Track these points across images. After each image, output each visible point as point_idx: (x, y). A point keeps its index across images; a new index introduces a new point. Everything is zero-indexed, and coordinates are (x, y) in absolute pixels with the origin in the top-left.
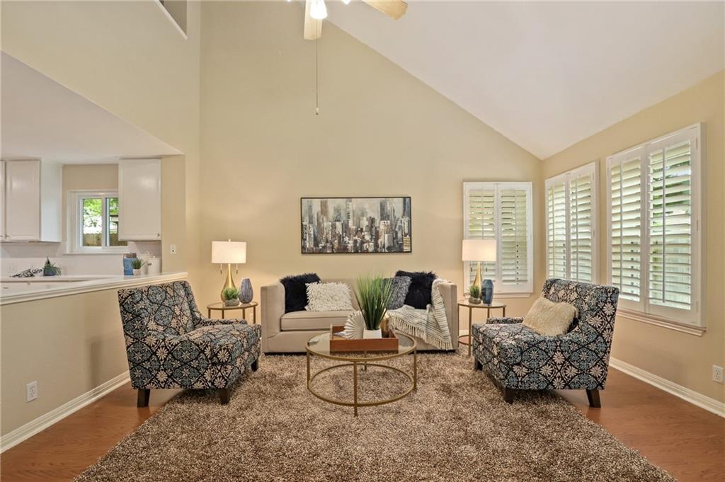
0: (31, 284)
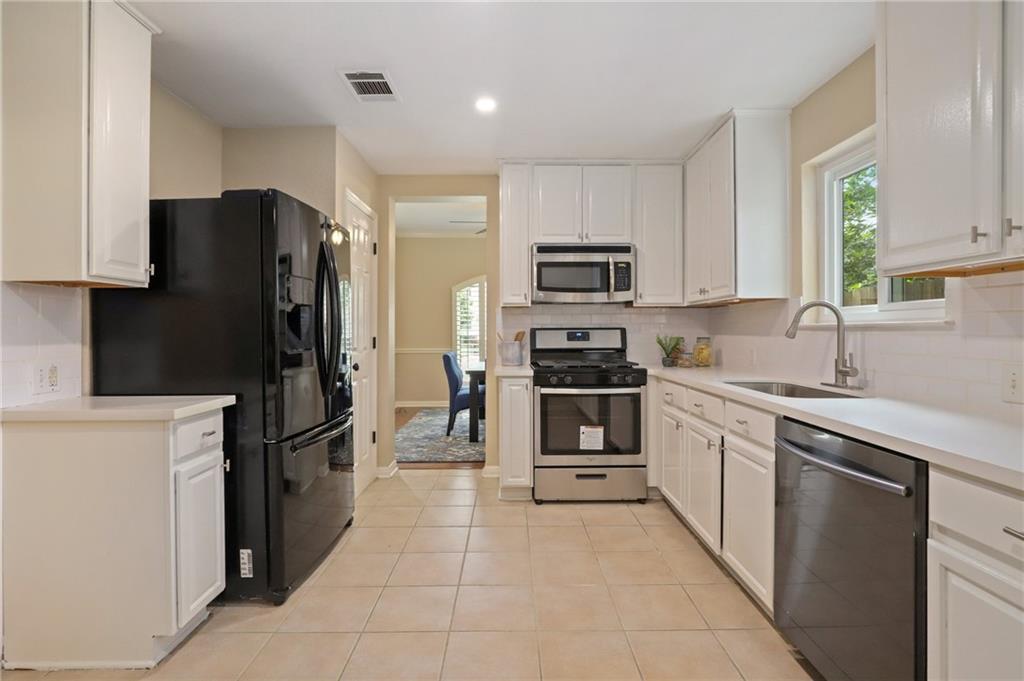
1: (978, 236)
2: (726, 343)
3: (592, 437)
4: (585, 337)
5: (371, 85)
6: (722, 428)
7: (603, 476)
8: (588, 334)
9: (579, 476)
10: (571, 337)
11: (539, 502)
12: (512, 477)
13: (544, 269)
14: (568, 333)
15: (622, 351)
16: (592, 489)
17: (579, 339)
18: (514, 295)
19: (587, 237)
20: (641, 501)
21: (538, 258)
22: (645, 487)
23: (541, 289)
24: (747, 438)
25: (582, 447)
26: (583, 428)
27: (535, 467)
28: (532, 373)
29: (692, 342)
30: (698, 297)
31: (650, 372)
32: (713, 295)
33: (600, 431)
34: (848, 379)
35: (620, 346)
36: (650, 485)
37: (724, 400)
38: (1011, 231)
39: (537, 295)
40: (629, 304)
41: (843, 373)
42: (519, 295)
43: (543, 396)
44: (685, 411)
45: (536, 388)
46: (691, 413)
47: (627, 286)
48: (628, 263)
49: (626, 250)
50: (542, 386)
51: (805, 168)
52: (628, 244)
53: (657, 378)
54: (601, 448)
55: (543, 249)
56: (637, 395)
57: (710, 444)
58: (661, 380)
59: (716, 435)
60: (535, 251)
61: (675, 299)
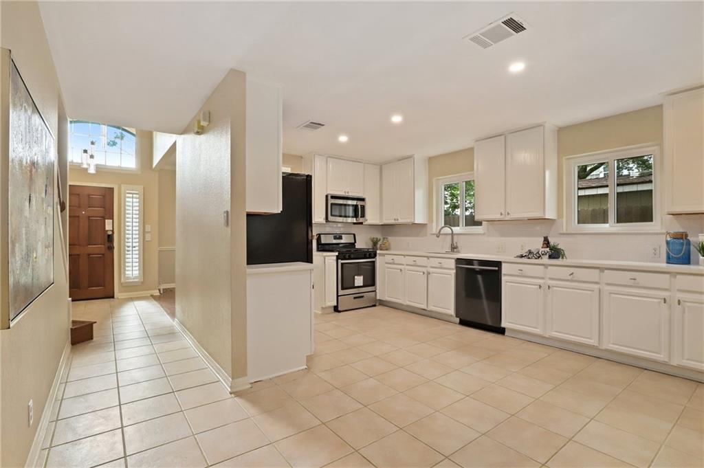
1: (501, 214)
3: (359, 281)
4: (340, 238)
5: (316, 125)
7: (362, 297)
8: (341, 236)
9: (355, 298)
10: (336, 238)
11: (339, 312)
12: (329, 302)
13: (333, 206)
14: (333, 236)
15: (353, 245)
16: (359, 303)
17: (338, 239)
19: (348, 193)
20: (374, 306)
21: (331, 201)
22: (376, 300)
23: (332, 215)
24: (441, 268)
25: (356, 285)
26: (356, 277)
27: (338, 296)
28: (337, 254)
29: (382, 240)
30: (392, 222)
31: (378, 252)
32: (401, 221)
33: (362, 278)
34: (455, 250)
35: (353, 241)
36: (378, 298)
37: (428, 257)
38: (508, 214)
39: (330, 218)
40: (361, 223)
41: (454, 248)
42: (320, 218)
43: (342, 264)
44: (403, 265)
45: (339, 261)
46: (407, 265)
47: (363, 216)
48: (364, 206)
49: (363, 200)
50: (342, 259)
51: (434, 179)
52: (364, 197)
53: (380, 254)
54: (362, 285)
55: (333, 197)
56: (374, 262)
57: (424, 273)
58: (383, 255)
59: (424, 270)
60: (329, 197)
61: (377, 222)
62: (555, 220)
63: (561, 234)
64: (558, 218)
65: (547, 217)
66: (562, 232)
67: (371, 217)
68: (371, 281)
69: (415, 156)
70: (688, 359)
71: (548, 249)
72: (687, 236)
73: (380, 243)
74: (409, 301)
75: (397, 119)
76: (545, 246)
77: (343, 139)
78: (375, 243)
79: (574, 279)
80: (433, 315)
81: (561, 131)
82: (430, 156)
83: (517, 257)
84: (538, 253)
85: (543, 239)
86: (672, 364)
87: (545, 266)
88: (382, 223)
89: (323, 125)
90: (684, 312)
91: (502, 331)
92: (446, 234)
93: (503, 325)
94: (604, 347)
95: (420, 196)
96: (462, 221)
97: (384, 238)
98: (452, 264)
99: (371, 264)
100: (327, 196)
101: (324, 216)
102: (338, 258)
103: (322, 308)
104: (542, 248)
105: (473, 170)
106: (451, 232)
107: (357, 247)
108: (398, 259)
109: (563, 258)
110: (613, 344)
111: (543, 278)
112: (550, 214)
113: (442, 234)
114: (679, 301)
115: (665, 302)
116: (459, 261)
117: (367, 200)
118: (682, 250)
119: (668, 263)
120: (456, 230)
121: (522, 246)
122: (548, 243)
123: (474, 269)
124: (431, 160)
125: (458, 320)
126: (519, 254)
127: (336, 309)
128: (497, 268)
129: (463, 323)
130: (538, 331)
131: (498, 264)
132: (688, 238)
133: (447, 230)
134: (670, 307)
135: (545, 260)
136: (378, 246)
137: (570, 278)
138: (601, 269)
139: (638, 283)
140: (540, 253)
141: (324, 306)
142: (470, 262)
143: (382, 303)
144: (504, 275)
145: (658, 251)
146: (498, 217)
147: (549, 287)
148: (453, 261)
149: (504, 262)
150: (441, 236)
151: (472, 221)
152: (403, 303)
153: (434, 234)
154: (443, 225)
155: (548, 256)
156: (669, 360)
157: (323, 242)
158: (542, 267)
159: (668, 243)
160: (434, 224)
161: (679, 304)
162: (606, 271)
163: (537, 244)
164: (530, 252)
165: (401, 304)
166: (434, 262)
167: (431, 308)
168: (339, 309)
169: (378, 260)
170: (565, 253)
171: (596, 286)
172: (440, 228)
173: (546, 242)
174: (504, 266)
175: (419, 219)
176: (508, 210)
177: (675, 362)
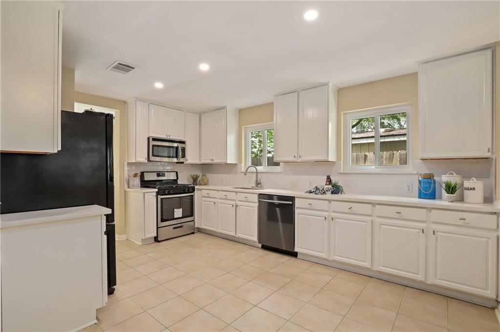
0: (332, 202)
1: (295, 157)
2: (211, 176)
3: (178, 213)
4: (163, 175)
6: (235, 200)
7: (181, 227)
8: (165, 174)
9: (174, 228)
10: (158, 175)
11: (159, 242)
12: (149, 234)
13: (154, 147)
14: (157, 174)
15: (176, 181)
16: (179, 232)
17: (161, 176)
18: (140, 158)
19: (169, 136)
20: (193, 233)
21: (152, 143)
22: (194, 228)
23: (153, 155)
24: (247, 202)
25: (175, 217)
26: (175, 210)
27: (158, 228)
28: (157, 190)
29: (201, 176)
30: (209, 162)
31: (196, 187)
32: (216, 161)
33: (181, 210)
34: (259, 185)
35: (176, 178)
36: (196, 227)
37: (236, 193)
38: (300, 157)
39: (152, 158)
40: (183, 163)
41: (258, 184)
42: (143, 158)
43: (162, 199)
44: (216, 198)
45: (159, 196)
46: (220, 199)
47: (184, 156)
48: (184, 148)
49: (183, 142)
50: (161, 195)
51: (243, 127)
52: (184, 141)
53: (198, 189)
54: (181, 216)
55: (154, 139)
56: (192, 196)
57: (233, 206)
58: (201, 190)
59: (234, 203)
60: (151, 140)
61: (197, 161)
62: (335, 162)
63: (339, 173)
64: (338, 161)
65: (329, 160)
66: (340, 172)
67: (191, 158)
68: (190, 212)
69: (228, 107)
70: (440, 279)
71: (330, 186)
72: (433, 176)
73: (199, 179)
74: (221, 229)
75: (204, 67)
76: (328, 183)
77: (159, 85)
78: (195, 180)
79: (352, 212)
80: (241, 241)
81: (340, 91)
82: (240, 108)
83: (307, 192)
84: (323, 189)
85: (326, 177)
86: (427, 283)
87: (329, 201)
88: (201, 163)
89: (133, 68)
90: (437, 240)
91: (294, 255)
92: (252, 172)
93: (296, 250)
94: (375, 269)
95: (231, 140)
96: (265, 162)
97: (203, 175)
98: (255, 198)
99: (191, 197)
100: (149, 138)
101: (146, 156)
102: (158, 194)
103: (142, 239)
104: (326, 185)
105: (273, 121)
106: (256, 171)
107: (179, 183)
108: (212, 193)
109: (341, 193)
110: (382, 266)
111: (327, 211)
112: (332, 158)
113: (249, 172)
114: (434, 231)
115: (423, 232)
116: (261, 196)
117: (187, 143)
118: (430, 187)
119: (419, 198)
120: (260, 168)
121: (310, 183)
122: (331, 181)
123: (273, 203)
124: (241, 111)
125: (260, 245)
126: (308, 190)
127: (156, 239)
128: (291, 203)
129: (264, 247)
130: (323, 255)
131: (292, 199)
132: (435, 178)
133: (253, 169)
134: (426, 237)
135: (329, 196)
136: (198, 182)
137: (349, 211)
138: (373, 204)
139: (402, 217)
140: (325, 189)
141: (144, 238)
142: (270, 197)
143: (200, 230)
144: (297, 208)
145: (411, 188)
146: (292, 159)
147: (332, 219)
148: (256, 196)
149: (297, 197)
150: (247, 174)
151: (272, 162)
152: (216, 230)
153: (243, 172)
154: (250, 165)
155: (330, 192)
156: (426, 280)
157: (146, 179)
158: (327, 202)
159: (420, 182)
160: (243, 165)
161: (434, 234)
162: (377, 206)
163: (321, 182)
164: (317, 188)
165: (215, 231)
166: (241, 196)
167: (239, 235)
168: (159, 240)
169: (197, 194)
170: (343, 188)
171: (370, 218)
172: (248, 166)
173: (329, 180)
174: (297, 200)
175: (231, 160)
176: (300, 154)
177: (430, 281)
